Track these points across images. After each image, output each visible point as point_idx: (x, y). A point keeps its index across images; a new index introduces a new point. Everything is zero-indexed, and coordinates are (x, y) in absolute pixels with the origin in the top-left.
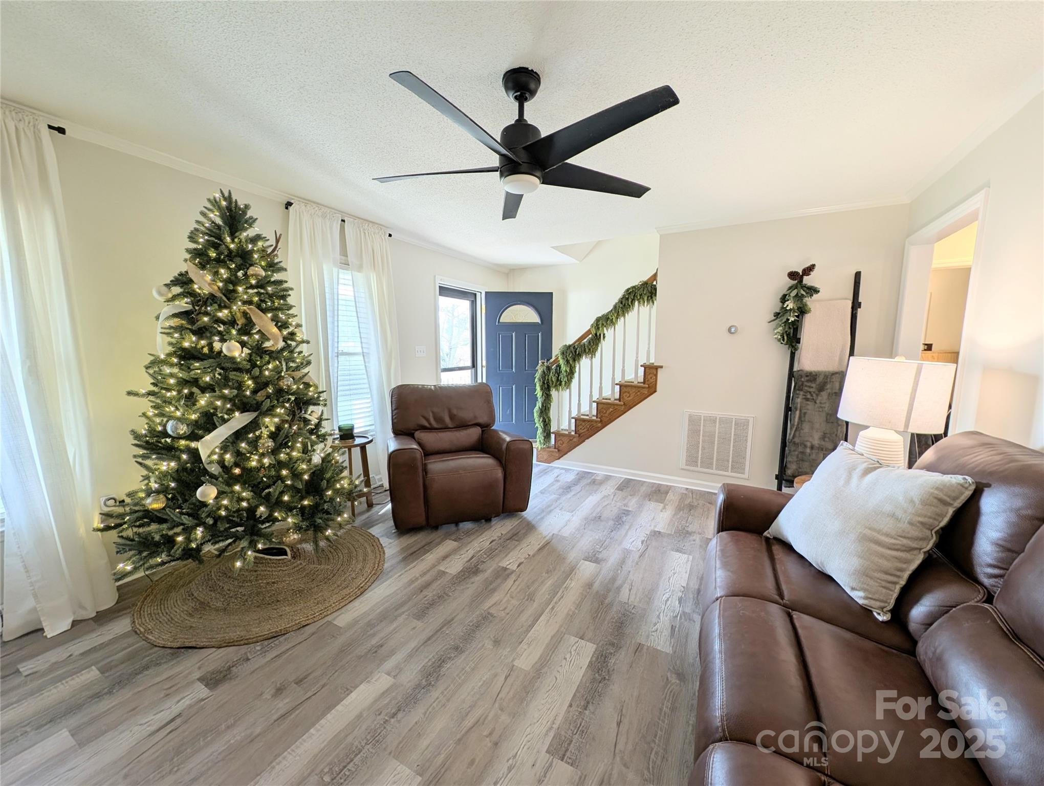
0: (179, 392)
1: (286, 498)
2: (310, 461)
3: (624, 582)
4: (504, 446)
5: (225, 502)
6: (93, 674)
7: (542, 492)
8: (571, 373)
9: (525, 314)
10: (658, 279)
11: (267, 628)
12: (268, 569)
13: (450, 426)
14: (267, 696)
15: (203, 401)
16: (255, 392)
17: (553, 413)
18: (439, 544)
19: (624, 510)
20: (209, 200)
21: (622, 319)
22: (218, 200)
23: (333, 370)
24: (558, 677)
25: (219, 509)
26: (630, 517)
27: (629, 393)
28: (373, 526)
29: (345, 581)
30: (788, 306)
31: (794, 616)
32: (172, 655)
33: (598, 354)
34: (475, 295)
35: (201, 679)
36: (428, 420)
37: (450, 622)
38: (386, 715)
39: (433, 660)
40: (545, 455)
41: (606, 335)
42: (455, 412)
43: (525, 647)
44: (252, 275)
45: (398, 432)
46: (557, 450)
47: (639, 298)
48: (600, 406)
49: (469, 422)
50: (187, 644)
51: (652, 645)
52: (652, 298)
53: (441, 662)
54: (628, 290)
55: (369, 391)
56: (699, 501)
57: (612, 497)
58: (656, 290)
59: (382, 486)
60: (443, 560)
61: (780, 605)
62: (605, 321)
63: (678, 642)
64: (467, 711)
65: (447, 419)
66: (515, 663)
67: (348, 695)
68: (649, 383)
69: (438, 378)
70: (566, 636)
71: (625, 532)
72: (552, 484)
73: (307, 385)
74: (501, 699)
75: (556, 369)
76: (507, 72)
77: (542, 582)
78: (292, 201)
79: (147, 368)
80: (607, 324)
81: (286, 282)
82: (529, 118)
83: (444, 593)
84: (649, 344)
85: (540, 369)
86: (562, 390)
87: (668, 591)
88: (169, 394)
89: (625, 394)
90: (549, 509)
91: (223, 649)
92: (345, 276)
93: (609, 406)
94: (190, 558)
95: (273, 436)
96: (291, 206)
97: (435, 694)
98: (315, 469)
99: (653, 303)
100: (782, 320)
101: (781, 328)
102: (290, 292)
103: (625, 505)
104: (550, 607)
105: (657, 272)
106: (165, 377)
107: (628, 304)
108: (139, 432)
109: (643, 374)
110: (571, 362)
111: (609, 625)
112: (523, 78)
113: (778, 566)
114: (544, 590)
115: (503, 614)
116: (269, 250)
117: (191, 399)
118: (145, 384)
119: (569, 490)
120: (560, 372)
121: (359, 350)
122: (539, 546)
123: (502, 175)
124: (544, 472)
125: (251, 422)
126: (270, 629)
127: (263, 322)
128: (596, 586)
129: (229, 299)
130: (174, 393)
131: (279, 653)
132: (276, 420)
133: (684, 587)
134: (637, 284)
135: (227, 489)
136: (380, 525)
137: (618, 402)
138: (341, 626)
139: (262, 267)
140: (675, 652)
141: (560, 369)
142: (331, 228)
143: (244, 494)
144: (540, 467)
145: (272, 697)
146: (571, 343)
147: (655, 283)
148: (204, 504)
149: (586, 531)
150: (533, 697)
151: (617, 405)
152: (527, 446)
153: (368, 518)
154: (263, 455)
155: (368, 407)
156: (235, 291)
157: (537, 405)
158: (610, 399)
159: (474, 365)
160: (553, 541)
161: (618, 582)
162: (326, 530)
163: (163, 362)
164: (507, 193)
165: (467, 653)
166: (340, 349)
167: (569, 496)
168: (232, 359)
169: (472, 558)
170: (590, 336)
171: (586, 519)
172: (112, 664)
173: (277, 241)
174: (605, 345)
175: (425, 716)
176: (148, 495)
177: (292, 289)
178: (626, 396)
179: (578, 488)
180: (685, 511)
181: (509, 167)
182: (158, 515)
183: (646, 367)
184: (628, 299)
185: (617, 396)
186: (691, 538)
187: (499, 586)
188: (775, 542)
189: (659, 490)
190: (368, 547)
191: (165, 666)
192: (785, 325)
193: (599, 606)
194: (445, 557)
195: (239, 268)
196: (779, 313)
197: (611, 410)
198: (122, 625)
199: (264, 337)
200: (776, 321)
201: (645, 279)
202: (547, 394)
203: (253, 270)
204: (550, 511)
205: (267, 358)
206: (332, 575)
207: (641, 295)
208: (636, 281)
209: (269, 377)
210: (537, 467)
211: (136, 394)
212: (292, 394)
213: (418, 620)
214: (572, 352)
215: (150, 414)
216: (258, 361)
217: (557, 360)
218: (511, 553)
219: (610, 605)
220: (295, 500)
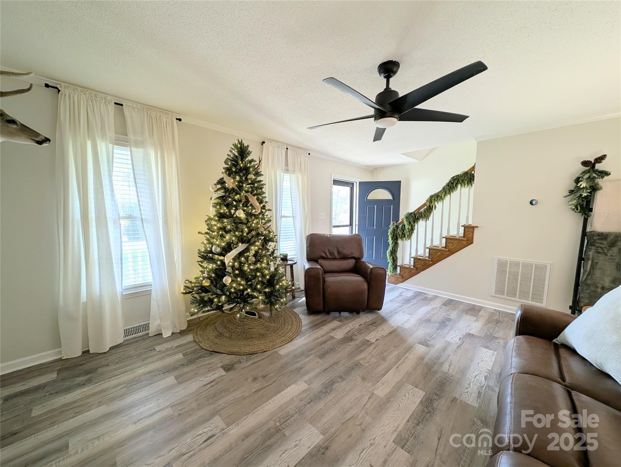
0: (218, 233)
1: (259, 287)
2: (269, 269)
3: (446, 361)
4: (369, 271)
5: (234, 285)
6: (180, 356)
7: (391, 301)
8: (412, 230)
9: (383, 195)
10: (476, 169)
11: (248, 349)
12: (249, 321)
13: (338, 257)
14: (250, 380)
15: (228, 237)
16: (248, 234)
17: (399, 254)
18: (331, 322)
19: (447, 318)
20: (233, 144)
21: (449, 196)
22: (236, 144)
23: (279, 225)
24: (400, 404)
25: (231, 288)
26: (451, 322)
27: (452, 243)
28: (295, 308)
29: (283, 333)
30: (581, 185)
31: (573, 393)
32: (210, 354)
33: (431, 218)
34: (353, 184)
35: (221, 367)
36: (326, 254)
37: (337, 363)
38: (305, 402)
39: (328, 381)
40: (393, 279)
41: (437, 206)
42: (340, 249)
43: (381, 385)
44: (250, 179)
45: (309, 259)
46: (401, 277)
47: (461, 182)
48: (432, 251)
49: (349, 256)
50: (215, 351)
51: (464, 400)
52: (471, 182)
53: (332, 383)
54: (453, 178)
55: (295, 236)
56: (505, 319)
57: (439, 309)
58: (474, 177)
59: (299, 288)
60: (333, 331)
61: (563, 385)
62: (437, 197)
63: (483, 401)
64: (347, 410)
65: (336, 254)
66: (375, 392)
67: (286, 388)
68: (467, 237)
69: (331, 230)
70: (406, 384)
71: (447, 331)
72: (397, 297)
73: (270, 232)
74: (366, 408)
75: (402, 227)
76: (380, 65)
77: (391, 352)
78: (265, 141)
79: (206, 221)
80: (437, 199)
81: (263, 181)
82: (392, 87)
83: (334, 348)
84: (468, 212)
85: (391, 227)
86: (406, 240)
87: (477, 370)
88: (214, 234)
89: (449, 244)
90: (396, 311)
91: (230, 355)
92: (287, 176)
93: (438, 251)
94: (218, 310)
95: (255, 255)
96: (264, 143)
97: (330, 398)
98: (272, 273)
99: (472, 185)
100: (576, 195)
101: (575, 201)
102: (264, 186)
103: (447, 315)
104: (396, 366)
105: (475, 165)
106: (212, 226)
107: (453, 186)
108: (201, 250)
109: (463, 232)
110: (412, 223)
111: (435, 383)
112: (390, 66)
113: (563, 362)
114: (392, 356)
115: (367, 365)
116: (256, 167)
117: (222, 236)
118: (205, 229)
119: (409, 301)
120: (405, 229)
121: (291, 215)
122: (389, 332)
123: (375, 120)
124: (393, 289)
125: (245, 249)
126: (249, 350)
127: (253, 200)
128: (426, 360)
129: (240, 190)
130: (216, 233)
131: (254, 362)
132: (256, 248)
133: (489, 370)
134: (460, 173)
135: (235, 279)
136: (298, 308)
137: (444, 249)
138: (282, 355)
139: (253, 174)
140: (480, 407)
141: (404, 227)
142: (281, 152)
143: (242, 282)
144: (390, 287)
145: (252, 381)
146: (412, 212)
147: (473, 172)
148: (225, 285)
149: (420, 327)
150: (385, 412)
151: (444, 251)
152: (382, 272)
153: (292, 304)
154: (250, 264)
155: (294, 245)
156: (242, 186)
157: (389, 249)
158: (438, 247)
159: (351, 224)
160: (398, 330)
161: (441, 360)
162: (276, 305)
163: (212, 219)
164: (377, 127)
165: (347, 381)
166: (282, 214)
167: (409, 305)
168: (239, 218)
169: (349, 332)
170: (426, 207)
171: (420, 320)
172: (187, 353)
173: (260, 162)
174: (436, 213)
175: (325, 407)
176: (204, 279)
177: (265, 184)
178: (450, 245)
179: (415, 301)
180: (493, 323)
181: (380, 114)
182: (207, 288)
183: (465, 227)
184: (453, 183)
185: (444, 245)
186: (497, 341)
187: (365, 349)
188: (561, 346)
189: (474, 309)
190: (293, 318)
191: (207, 358)
192: (579, 199)
193: (428, 371)
194: (334, 329)
195: (244, 175)
196: (573, 191)
197: (439, 254)
198: (190, 338)
199: (253, 208)
200: (571, 196)
201: (466, 170)
202: (396, 242)
203: (250, 176)
204: (397, 312)
205: (253, 218)
206: (277, 329)
207: (463, 180)
208: (459, 171)
209: (254, 227)
210: (389, 286)
211: (201, 233)
212: (263, 236)
213: (320, 359)
214: (413, 217)
215: (205, 243)
216: (250, 219)
217: (402, 222)
218: (372, 333)
219: (436, 372)
220: (263, 288)
